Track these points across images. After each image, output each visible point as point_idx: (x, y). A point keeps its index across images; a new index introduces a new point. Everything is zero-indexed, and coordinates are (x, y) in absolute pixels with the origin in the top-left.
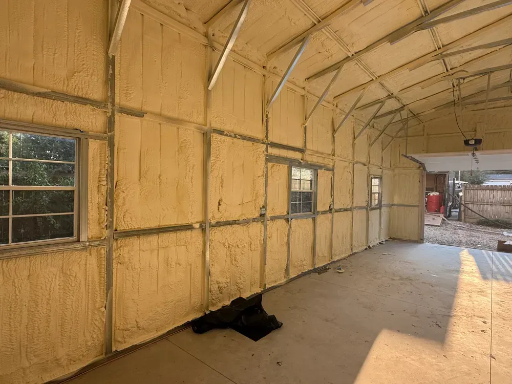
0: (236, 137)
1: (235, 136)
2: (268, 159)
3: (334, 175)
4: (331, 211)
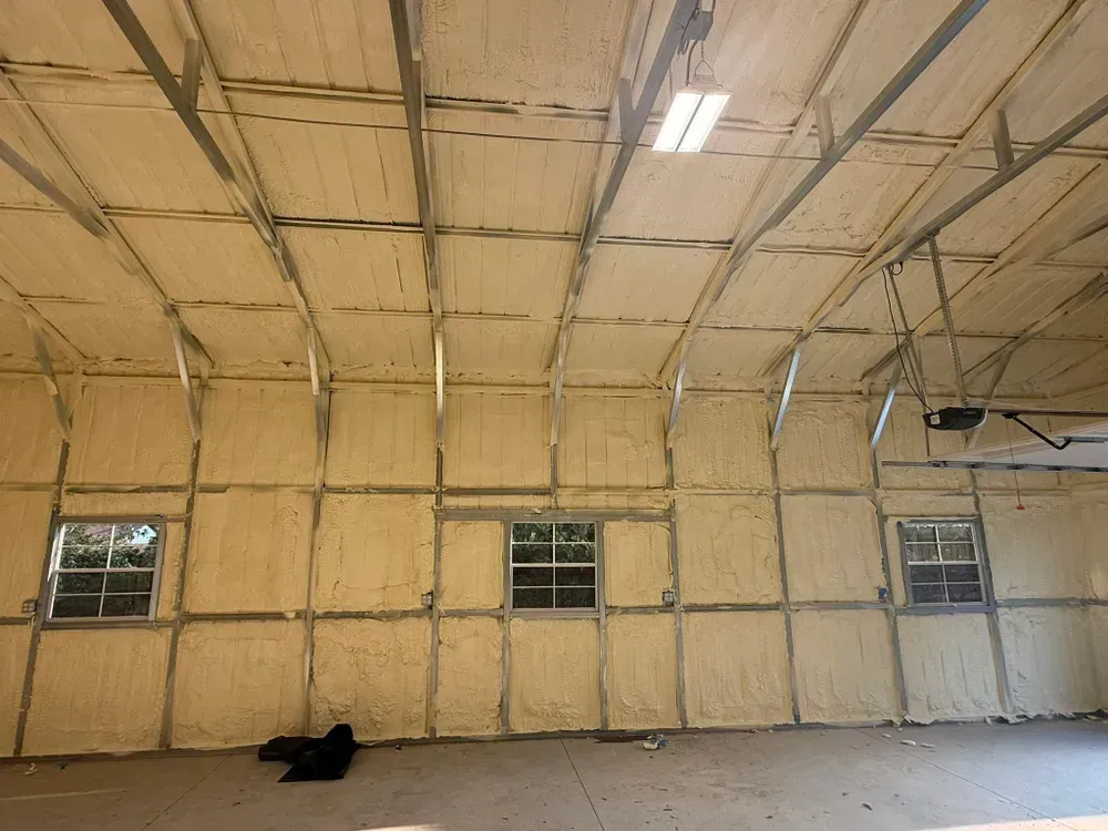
0: (369, 493)
1: (368, 490)
2: (442, 515)
3: (672, 530)
4: (668, 607)
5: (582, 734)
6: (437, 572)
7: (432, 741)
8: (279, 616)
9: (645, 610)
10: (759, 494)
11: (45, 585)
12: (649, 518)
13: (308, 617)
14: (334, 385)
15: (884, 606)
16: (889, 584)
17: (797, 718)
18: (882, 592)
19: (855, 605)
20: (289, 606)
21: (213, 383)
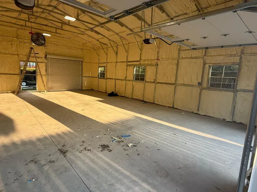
2: (127, 66)
3: (157, 68)
4: (154, 82)
5: (140, 100)
6: (126, 74)
7: (125, 97)
8: (112, 79)
9: (151, 82)
10: (174, 60)
11: (99, 74)
12: (153, 65)
13: (115, 79)
14: (117, 46)
15: (199, 87)
16: (202, 81)
17: (173, 106)
18: (199, 83)
19: (192, 86)
20: (114, 78)
21: (108, 48)
